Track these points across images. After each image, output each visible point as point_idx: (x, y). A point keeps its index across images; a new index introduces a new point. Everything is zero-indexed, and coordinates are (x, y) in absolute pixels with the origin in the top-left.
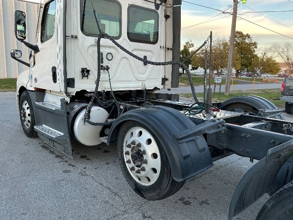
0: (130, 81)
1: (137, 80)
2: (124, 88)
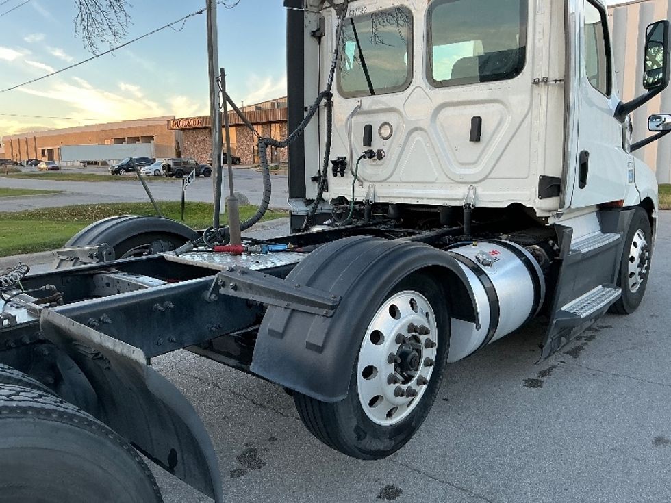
0: (433, 183)
1: (452, 180)
2: (417, 198)
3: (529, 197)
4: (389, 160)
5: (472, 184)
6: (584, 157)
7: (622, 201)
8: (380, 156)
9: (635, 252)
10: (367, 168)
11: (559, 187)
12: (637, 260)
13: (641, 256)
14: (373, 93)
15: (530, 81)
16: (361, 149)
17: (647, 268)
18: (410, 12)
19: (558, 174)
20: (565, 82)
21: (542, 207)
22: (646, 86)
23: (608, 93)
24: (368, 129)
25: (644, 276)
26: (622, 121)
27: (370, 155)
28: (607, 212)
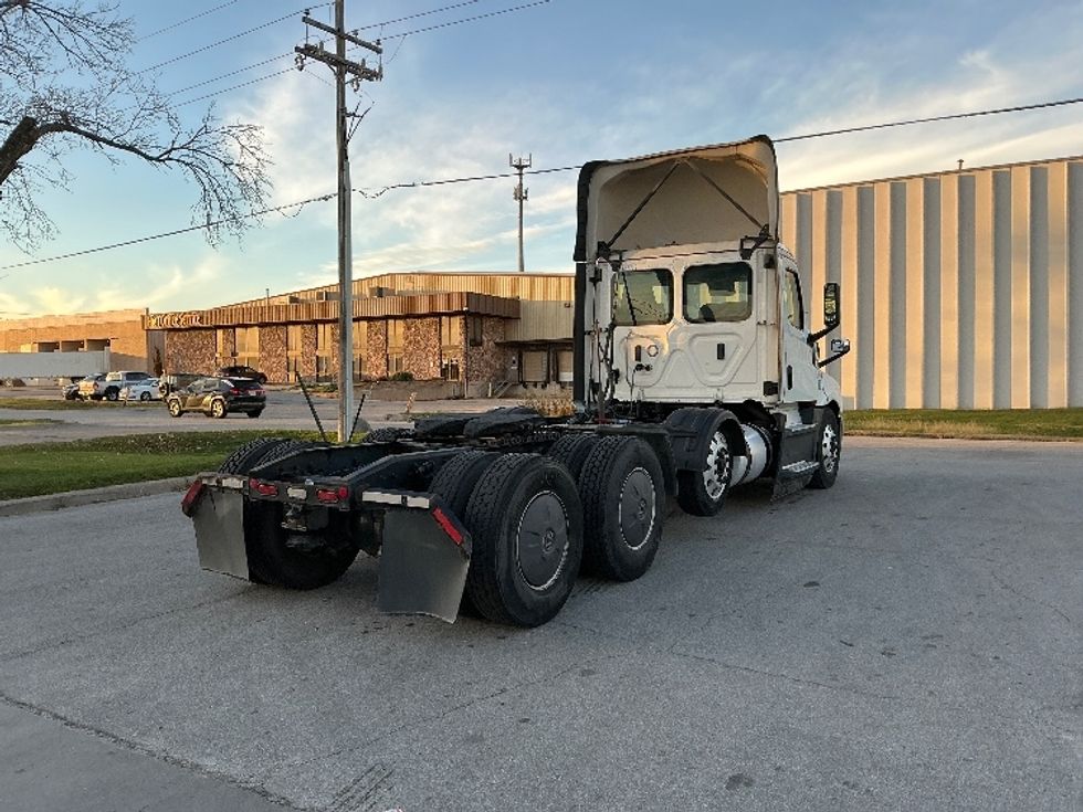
0: (690, 386)
1: (705, 385)
3: (758, 395)
4: (656, 371)
5: (718, 387)
6: (790, 369)
7: (815, 402)
8: (648, 368)
9: (827, 441)
10: (639, 377)
11: (776, 388)
12: (829, 446)
13: (832, 444)
14: (635, 325)
15: (755, 322)
16: (633, 363)
17: (838, 454)
18: (671, 274)
19: (776, 381)
20: (777, 326)
21: (765, 400)
22: (826, 323)
23: (802, 327)
24: (638, 349)
25: (836, 460)
26: (812, 346)
27: (639, 367)
28: (805, 408)
